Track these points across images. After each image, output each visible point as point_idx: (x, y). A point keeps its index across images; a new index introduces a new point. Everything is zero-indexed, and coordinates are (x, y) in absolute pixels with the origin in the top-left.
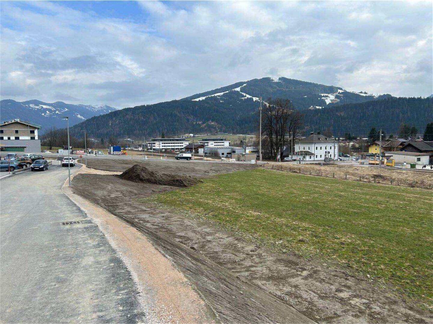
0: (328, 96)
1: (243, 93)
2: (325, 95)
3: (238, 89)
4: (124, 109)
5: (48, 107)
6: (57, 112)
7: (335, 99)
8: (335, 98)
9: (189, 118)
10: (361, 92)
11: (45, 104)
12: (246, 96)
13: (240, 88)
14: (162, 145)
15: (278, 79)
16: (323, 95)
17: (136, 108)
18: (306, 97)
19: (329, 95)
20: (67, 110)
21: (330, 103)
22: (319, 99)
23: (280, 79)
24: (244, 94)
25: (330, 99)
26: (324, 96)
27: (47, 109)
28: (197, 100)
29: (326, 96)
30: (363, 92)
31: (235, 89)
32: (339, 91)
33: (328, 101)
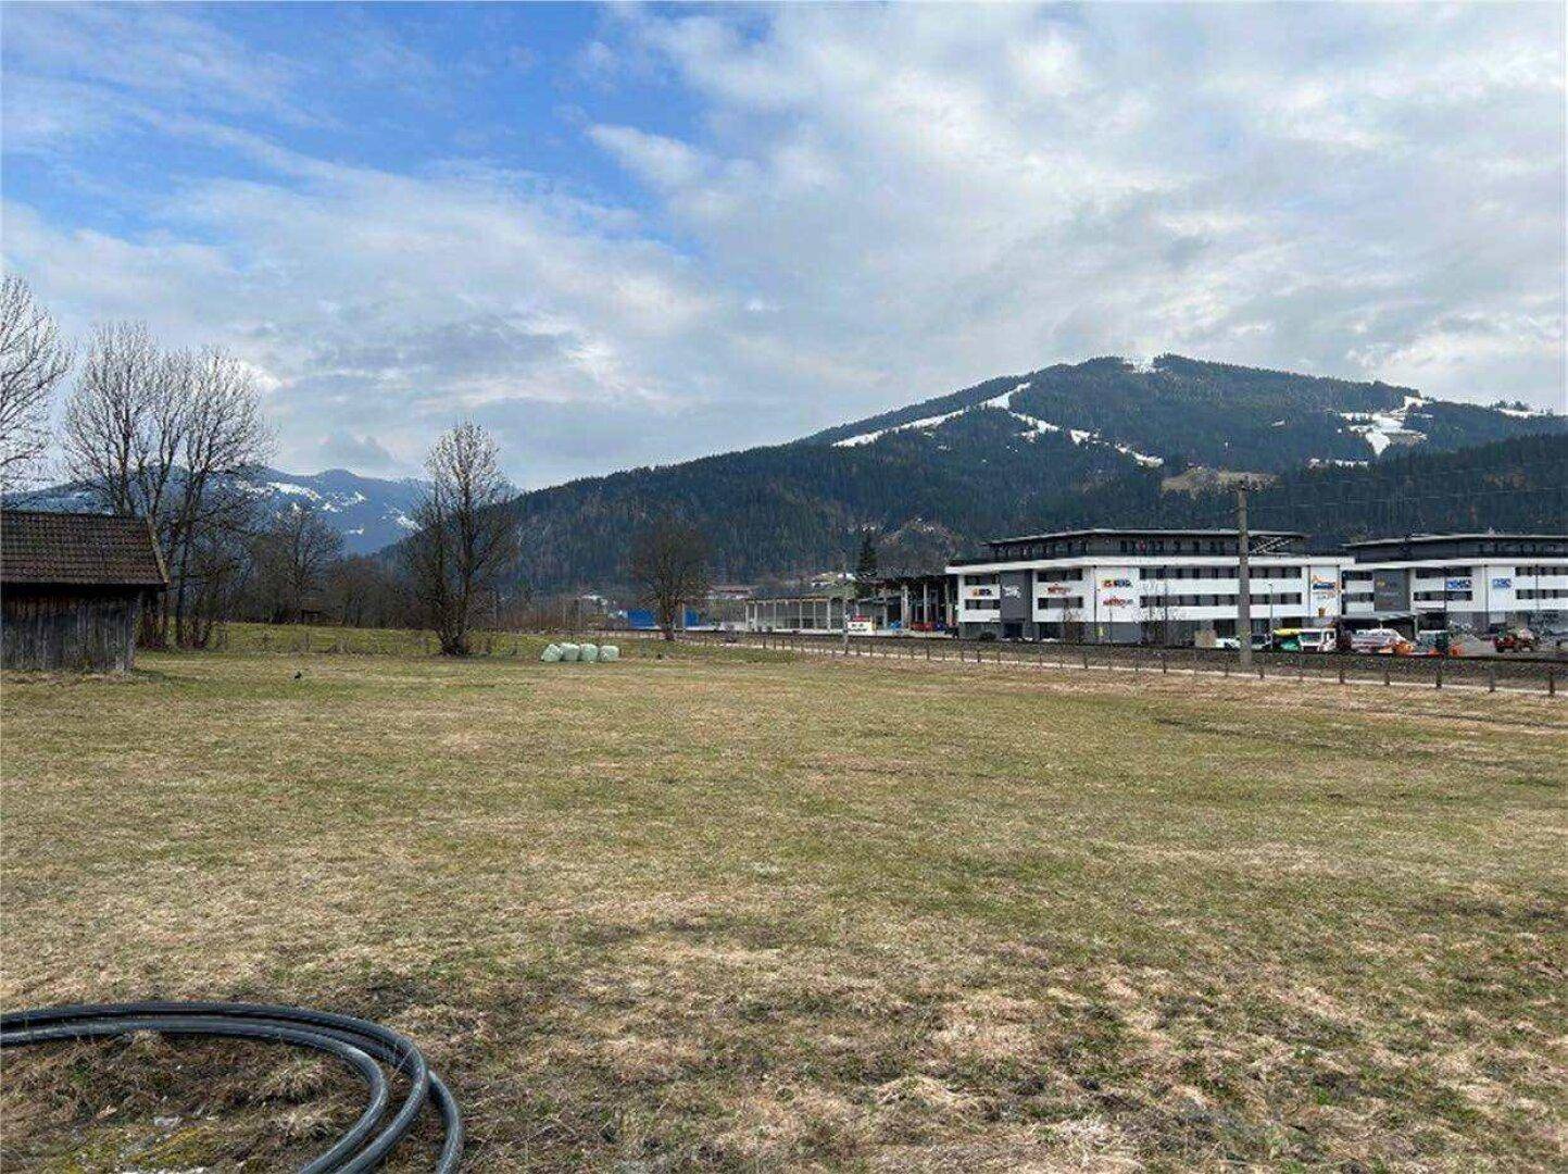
0: (1370, 422)
1: (1023, 418)
2: (1358, 416)
3: (1002, 402)
4: (569, 485)
5: (297, 490)
6: (327, 507)
7: (1403, 431)
8: (1404, 427)
9: (827, 510)
10: (1503, 404)
11: (287, 479)
12: (1035, 427)
13: (1006, 396)
14: (1141, 587)
15: (1152, 361)
16: (1349, 416)
17: (618, 479)
18: (1281, 423)
19: (1376, 417)
20: (360, 498)
21: (1389, 447)
22: (1340, 431)
23: (1157, 362)
24: (1030, 420)
25: (1382, 432)
26: (1354, 422)
27: (292, 497)
28: (850, 442)
29: (1364, 422)
30: (1511, 402)
31: (989, 402)
32: (1409, 401)
33: (1379, 442)
